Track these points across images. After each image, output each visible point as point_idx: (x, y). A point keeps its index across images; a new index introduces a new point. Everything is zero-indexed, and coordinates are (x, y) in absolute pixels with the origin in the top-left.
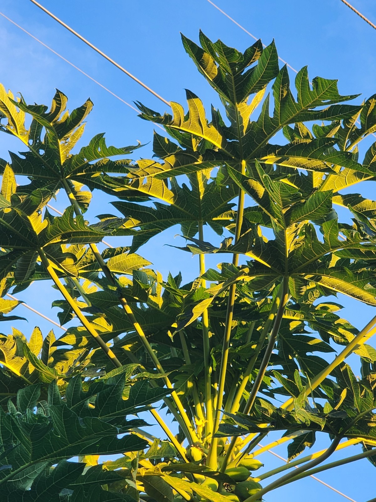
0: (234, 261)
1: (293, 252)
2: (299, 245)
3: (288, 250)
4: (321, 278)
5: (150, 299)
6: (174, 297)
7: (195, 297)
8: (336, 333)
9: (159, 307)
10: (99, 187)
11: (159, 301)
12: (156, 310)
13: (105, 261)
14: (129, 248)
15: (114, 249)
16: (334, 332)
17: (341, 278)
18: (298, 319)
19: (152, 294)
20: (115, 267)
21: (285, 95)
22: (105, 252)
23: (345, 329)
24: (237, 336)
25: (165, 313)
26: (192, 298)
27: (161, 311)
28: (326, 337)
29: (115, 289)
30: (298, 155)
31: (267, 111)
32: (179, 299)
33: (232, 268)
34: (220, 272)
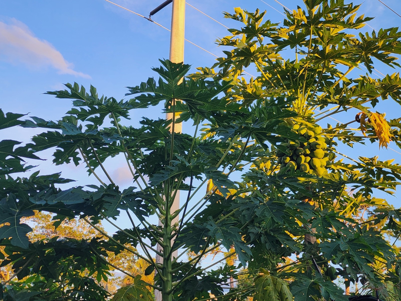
1: (328, 53)
3: (326, 52)
5: (281, 67)
8: (336, 74)
10: (266, 36)
11: (284, 68)
12: (283, 70)
20: (270, 57)
21: (326, 5)
23: (339, 73)
25: (286, 71)
26: (294, 67)
28: (332, 75)
29: (272, 64)
30: (328, 23)
31: (320, 11)
32: (290, 67)
33: (309, 58)
34: (305, 59)
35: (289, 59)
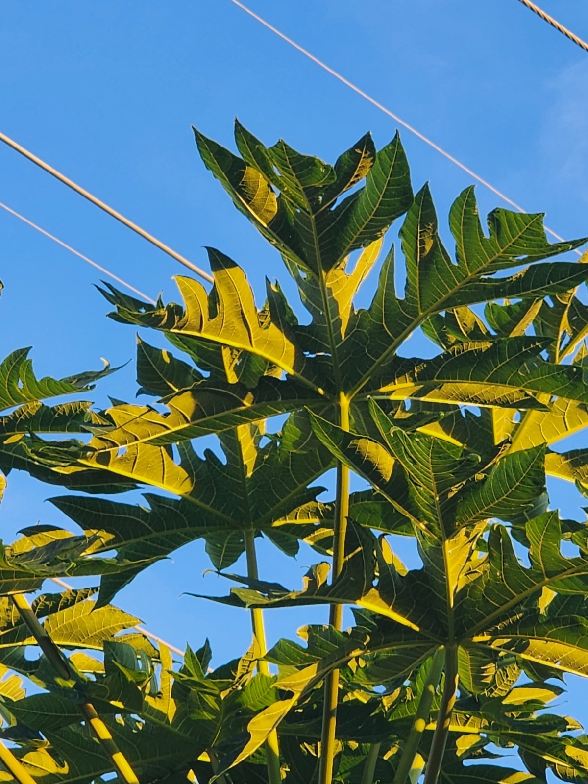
0: (333, 619)
1: (464, 590)
2: (476, 576)
3: (452, 588)
4: (528, 644)
5: (147, 703)
6: (201, 698)
7: (246, 697)
8: (560, 757)
9: (168, 721)
10: (22, 465)
11: (169, 708)
12: (161, 728)
13: (42, 620)
14: (90, 592)
15: (59, 596)
16: (556, 756)
17: (572, 643)
18: (476, 730)
19: (150, 694)
20: (61, 635)
21: (428, 248)
22: (37, 604)
24: (341, 774)
25: (181, 733)
26: (238, 700)
27: (173, 729)
28: (538, 767)
29: (71, 684)
30: (464, 378)
31: (390, 287)
32: (211, 701)
33: (330, 634)
34: (306, 646)
35: (207, 641)
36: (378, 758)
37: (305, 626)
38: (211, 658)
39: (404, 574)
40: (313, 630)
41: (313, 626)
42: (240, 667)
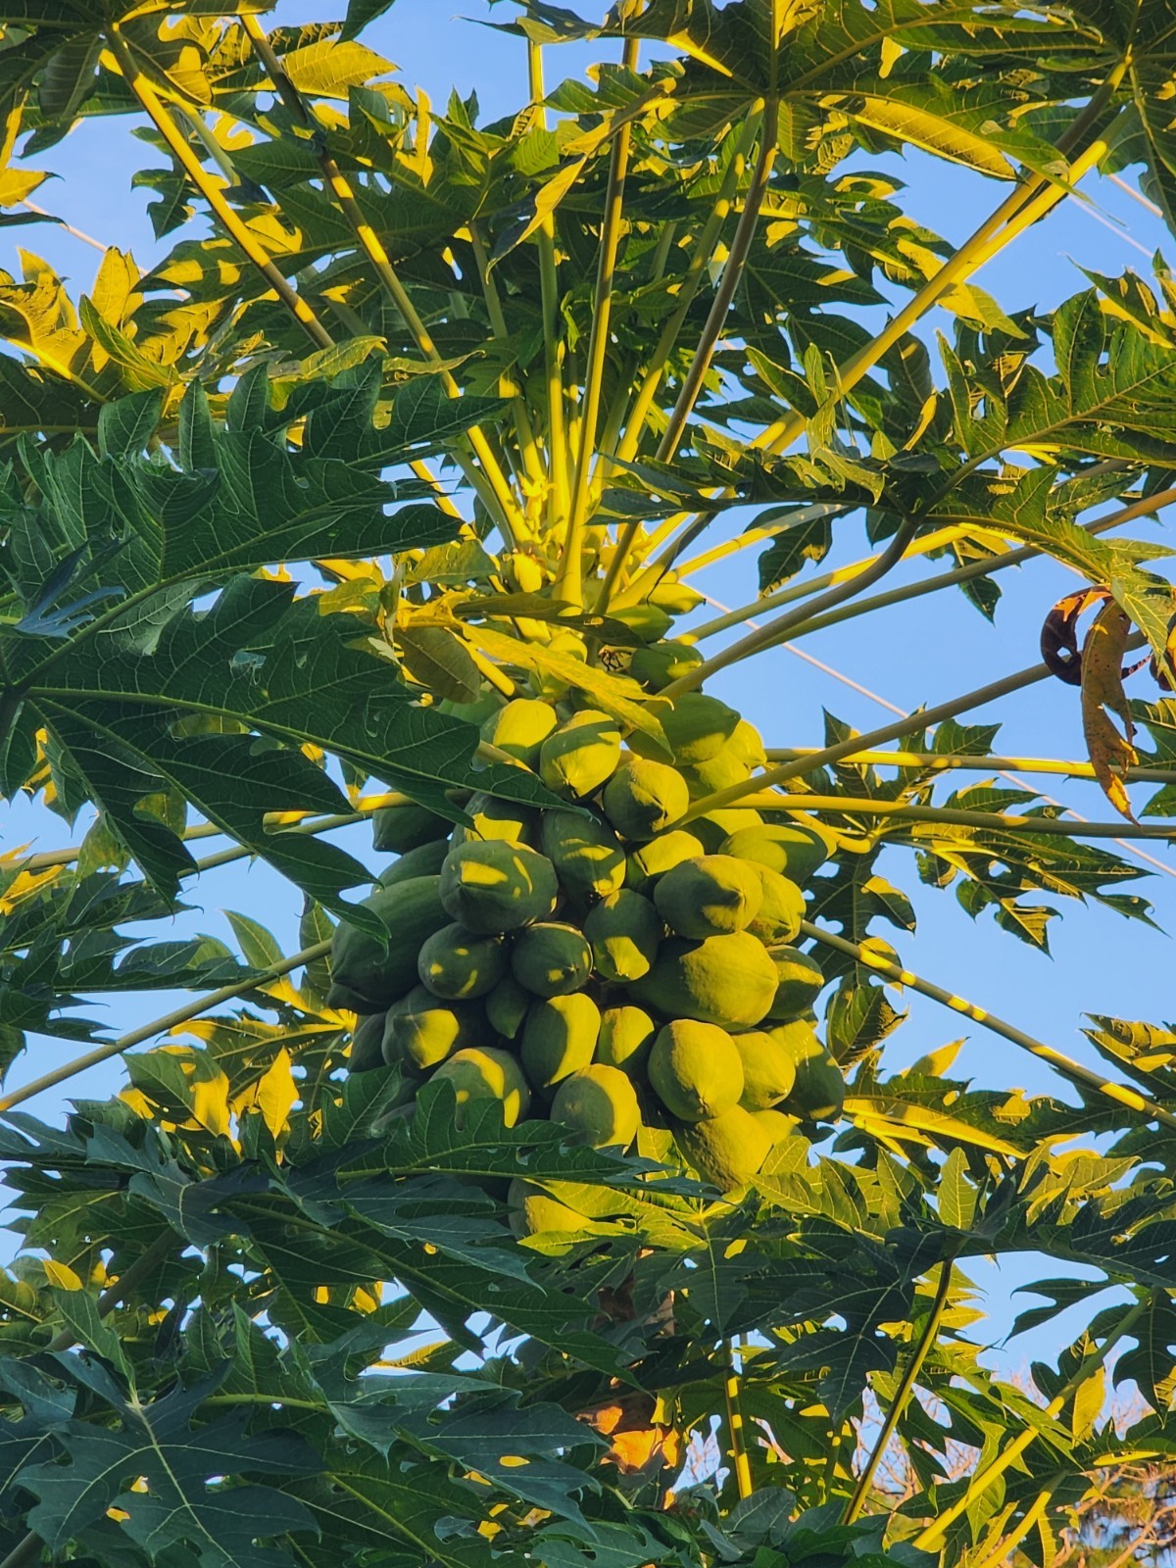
0: (627, 57)
1: (791, 35)
2: (808, 16)
3: (778, 27)
4: (864, 104)
5: (399, 161)
6: (463, 157)
7: (517, 158)
8: (892, 254)
9: (422, 184)
11: (424, 168)
12: (414, 193)
13: (280, 59)
14: (337, 26)
15: (298, 30)
16: (885, 251)
17: (918, 105)
18: (790, 215)
19: (403, 150)
20: (307, 80)
22: (272, 39)
23: (916, 241)
24: (627, 262)
25: (437, 200)
26: (509, 161)
27: (428, 195)
28: (863, 266)
29: (308, 135)
32: (475, 160)
33: (626, 77)
34: (595, 89)
35: (474, 93)
36: (672, 245)
37: (596, 64)
38: (478, 114)
39: (721, 7)
40: (605, 69)
41: (606, 65)
42: (516, 124)
